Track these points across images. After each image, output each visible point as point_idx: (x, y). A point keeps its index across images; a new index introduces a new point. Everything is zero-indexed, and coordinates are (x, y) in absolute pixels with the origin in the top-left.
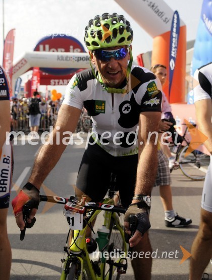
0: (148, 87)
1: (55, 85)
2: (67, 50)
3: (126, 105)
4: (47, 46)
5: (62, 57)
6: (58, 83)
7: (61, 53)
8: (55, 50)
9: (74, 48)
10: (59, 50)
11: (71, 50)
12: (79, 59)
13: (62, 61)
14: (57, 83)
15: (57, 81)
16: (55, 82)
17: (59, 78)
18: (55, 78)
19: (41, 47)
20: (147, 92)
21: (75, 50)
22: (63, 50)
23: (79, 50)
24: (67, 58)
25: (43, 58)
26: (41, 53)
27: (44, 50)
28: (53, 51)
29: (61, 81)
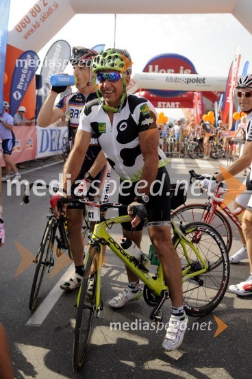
0: (141, 108)
1: (162, 107)
2: (177, 71)
3: (123, 124)
4: (157, 67)
5: (171, 78)
6: (166, 105)
7: (170, 74)
8: (164, 71)
9: (184, 69)
10: (169, 70)
11: (181, 71)
12: (189, 81)
13: (171, 83)
14: (164, 106)
15: (164, 103)
16: (162, 105)
17: (166, 101)
18: (162, 101)
19: (151, 67)
20: (141, 114)
21: (186, 71)
22: (173, 71)
23: (190, 71)
24: (176, 80)
25: (152, 79)
26: (150, 74)
27: (154, 70)
28: (163, 72)
29: (168, 103)
